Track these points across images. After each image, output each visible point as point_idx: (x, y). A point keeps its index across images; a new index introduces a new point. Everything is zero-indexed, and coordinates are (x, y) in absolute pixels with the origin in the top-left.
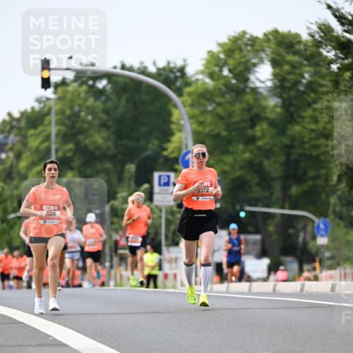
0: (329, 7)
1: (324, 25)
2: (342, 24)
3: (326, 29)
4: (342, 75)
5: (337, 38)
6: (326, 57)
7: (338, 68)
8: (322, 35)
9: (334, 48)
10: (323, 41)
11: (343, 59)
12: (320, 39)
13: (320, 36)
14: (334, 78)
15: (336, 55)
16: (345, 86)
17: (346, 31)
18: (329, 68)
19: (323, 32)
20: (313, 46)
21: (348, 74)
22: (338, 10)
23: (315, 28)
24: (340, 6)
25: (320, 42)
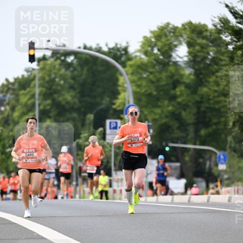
0: (227, 6)
1: (223, 18)
2: (236, 18)
3: (225, 22)
4: (236, 53)
5: (233, 27)
6: (225, 40)
7: (233, 48)
8: (222, 25)
9: (231, 34)
10: (223, 29)
11: (236, 42)
12: (220, 28)
13: (221, 26)
14: (230, 55)
15: (231, 39)
16: (238, 60)
17: (238, 23)
18: (227, 48)
19: (223, 23)
20: (215, 33)
21: (240, 52)
22: (233, 8)
23: (217, 20)
24: (234, 5)
25: (220, 30)
